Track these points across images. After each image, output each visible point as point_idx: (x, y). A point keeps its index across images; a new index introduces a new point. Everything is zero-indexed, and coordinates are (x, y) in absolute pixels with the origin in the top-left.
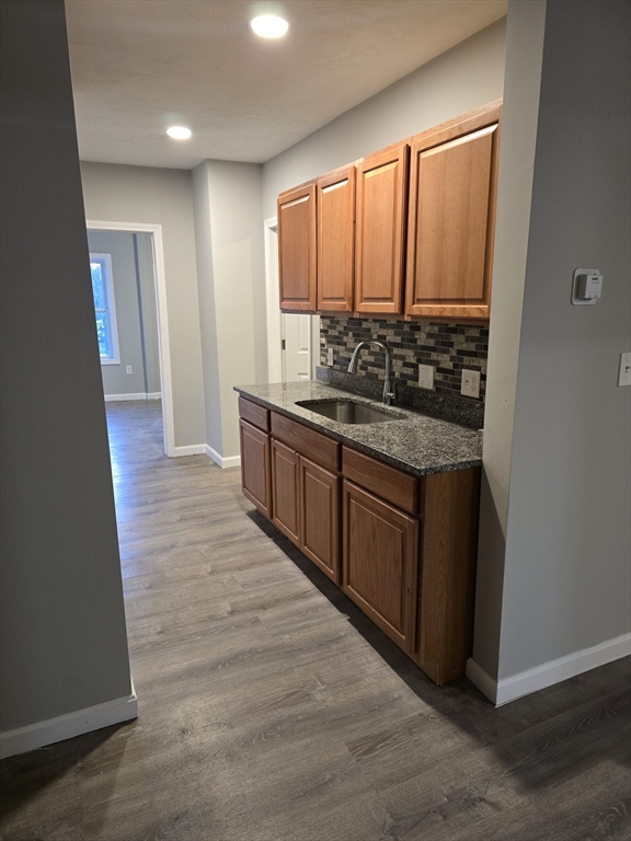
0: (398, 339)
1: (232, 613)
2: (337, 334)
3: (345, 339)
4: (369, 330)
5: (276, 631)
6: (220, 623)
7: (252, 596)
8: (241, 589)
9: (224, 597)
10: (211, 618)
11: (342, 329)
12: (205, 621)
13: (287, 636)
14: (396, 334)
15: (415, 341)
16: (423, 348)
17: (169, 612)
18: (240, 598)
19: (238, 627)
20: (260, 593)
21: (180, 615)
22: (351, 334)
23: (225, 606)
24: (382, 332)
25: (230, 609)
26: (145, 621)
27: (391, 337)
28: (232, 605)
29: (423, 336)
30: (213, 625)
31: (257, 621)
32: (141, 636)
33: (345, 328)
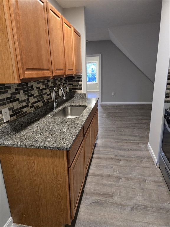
0: (44, 87)
1: (121, 160)
2: (9, 96)
3: (17, 96)
4: (32, 86)
5: (113, 152)
6: (125, 158)
7: (112, 163)
8: (114, 167)
9: (120, 166)
10: (127, 160)
11: (14, 91)
12: (129, 160)
13: (111, 150)
14: (43, 85)
15: (48, 85)
16: (51, 87)
17: (140, 167)
18: (116, 164)
19: (121, 156)
20: (109, 163)
21: (136, 164)
22: (21, 92)
23: (122, 163)
24: (38, 85)
25: (121, 161)
26: (147, 166)
27: (42, 86)
28: (120, 162)
29: (51, 83)
30: (127, 158)
31: (115, 156)
32: (148, 162)
33: (16, 89)
